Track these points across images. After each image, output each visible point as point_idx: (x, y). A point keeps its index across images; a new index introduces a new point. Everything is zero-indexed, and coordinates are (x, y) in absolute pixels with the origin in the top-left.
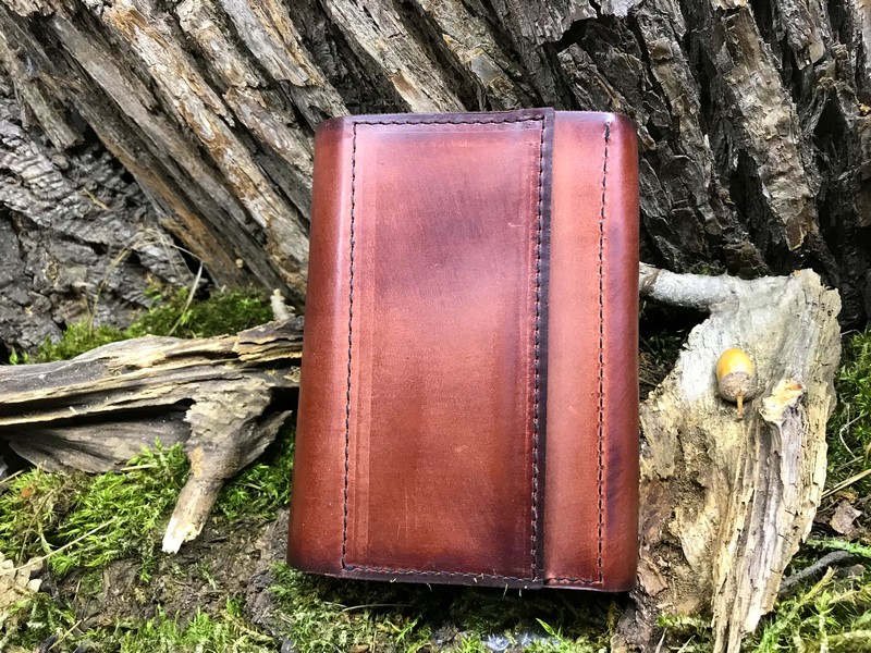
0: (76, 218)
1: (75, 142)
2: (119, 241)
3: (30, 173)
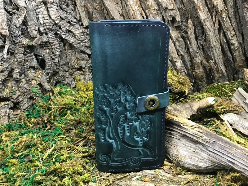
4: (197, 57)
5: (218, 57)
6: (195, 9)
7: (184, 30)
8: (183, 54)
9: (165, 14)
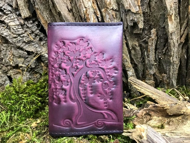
0: (24, 42)
1: (30, 16)
2: (37, 51)
3: (11, 24)
4: (151, 69)
5: (173, 72)
6: (165, 17)
7: (144, 40)
8: (137, 63)
9: (125, 17)
